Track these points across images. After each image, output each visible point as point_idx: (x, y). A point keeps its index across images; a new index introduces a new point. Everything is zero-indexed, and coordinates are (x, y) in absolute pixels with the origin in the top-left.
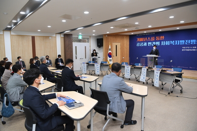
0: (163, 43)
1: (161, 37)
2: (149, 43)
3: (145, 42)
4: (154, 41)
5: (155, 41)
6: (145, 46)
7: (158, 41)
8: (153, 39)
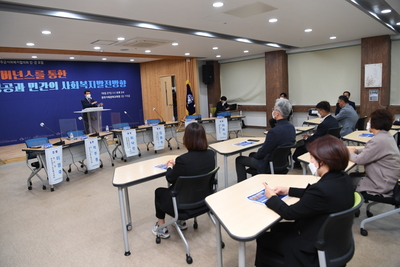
0: (66, 85)
1: (60, 73)
2: (31, 85)
3: (20, 82)
4: (44, 81)
5: (48, 81)
6: (20, 93)
7: (54, 81)
8: (40, 75)
